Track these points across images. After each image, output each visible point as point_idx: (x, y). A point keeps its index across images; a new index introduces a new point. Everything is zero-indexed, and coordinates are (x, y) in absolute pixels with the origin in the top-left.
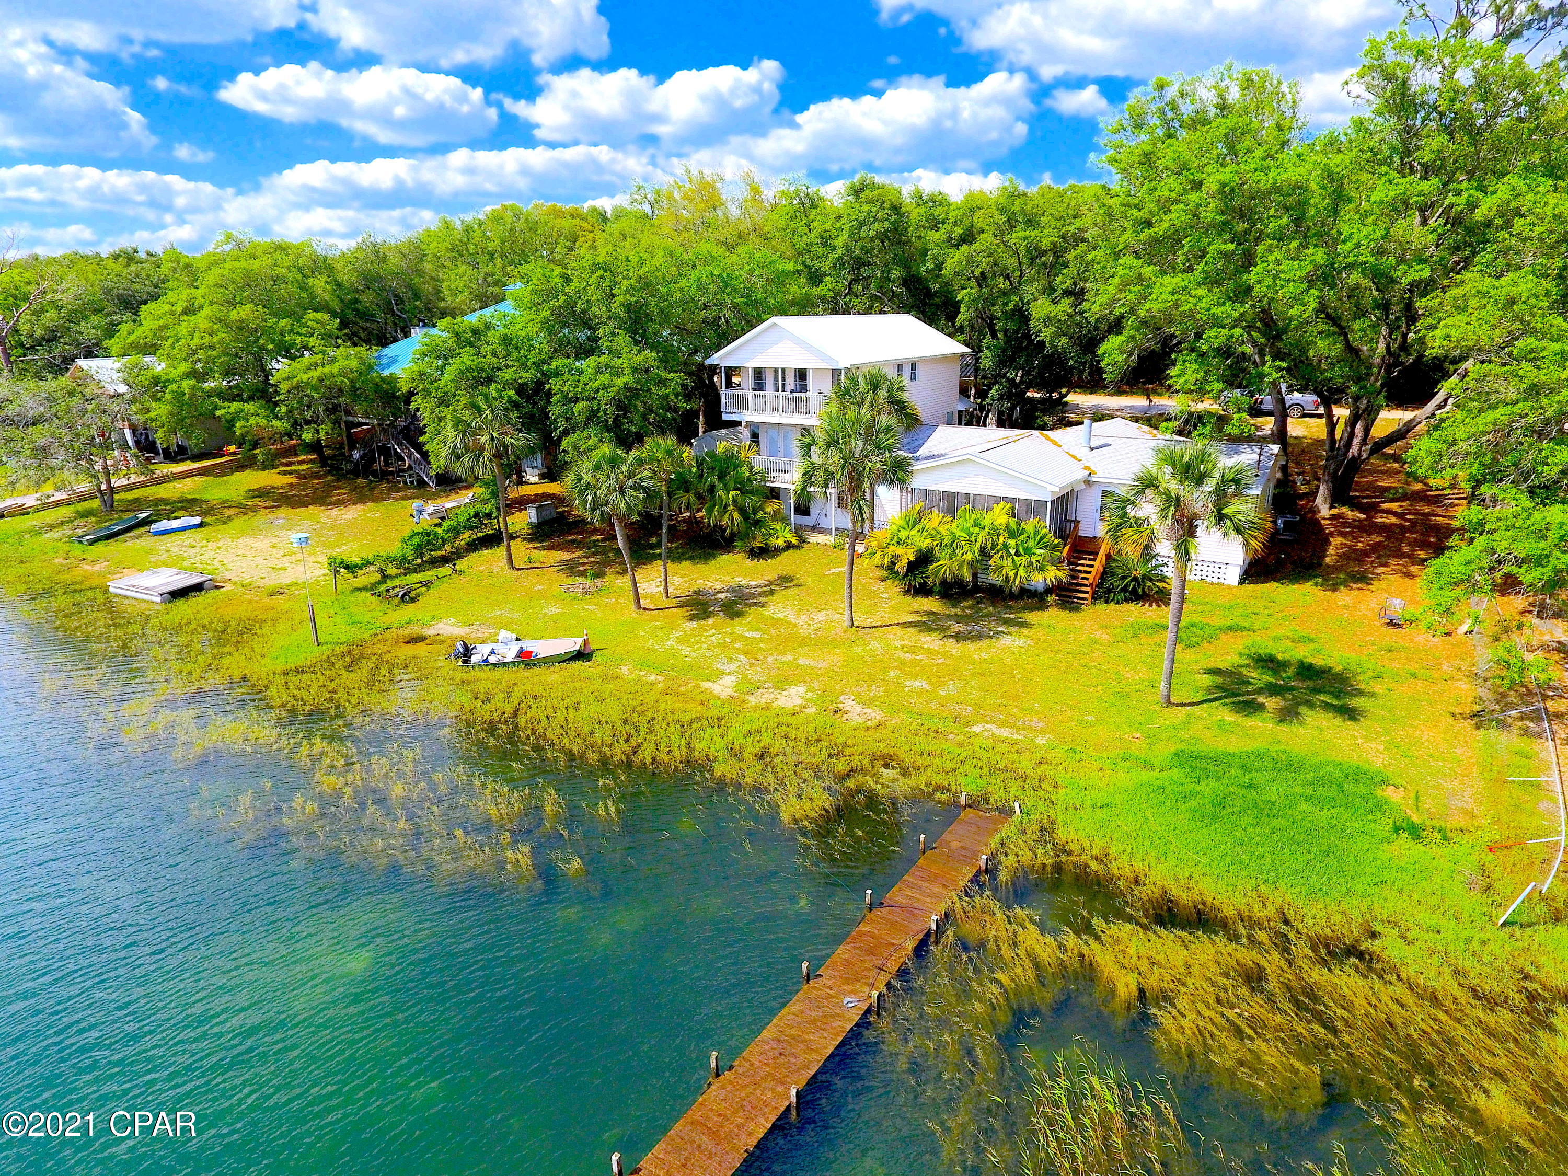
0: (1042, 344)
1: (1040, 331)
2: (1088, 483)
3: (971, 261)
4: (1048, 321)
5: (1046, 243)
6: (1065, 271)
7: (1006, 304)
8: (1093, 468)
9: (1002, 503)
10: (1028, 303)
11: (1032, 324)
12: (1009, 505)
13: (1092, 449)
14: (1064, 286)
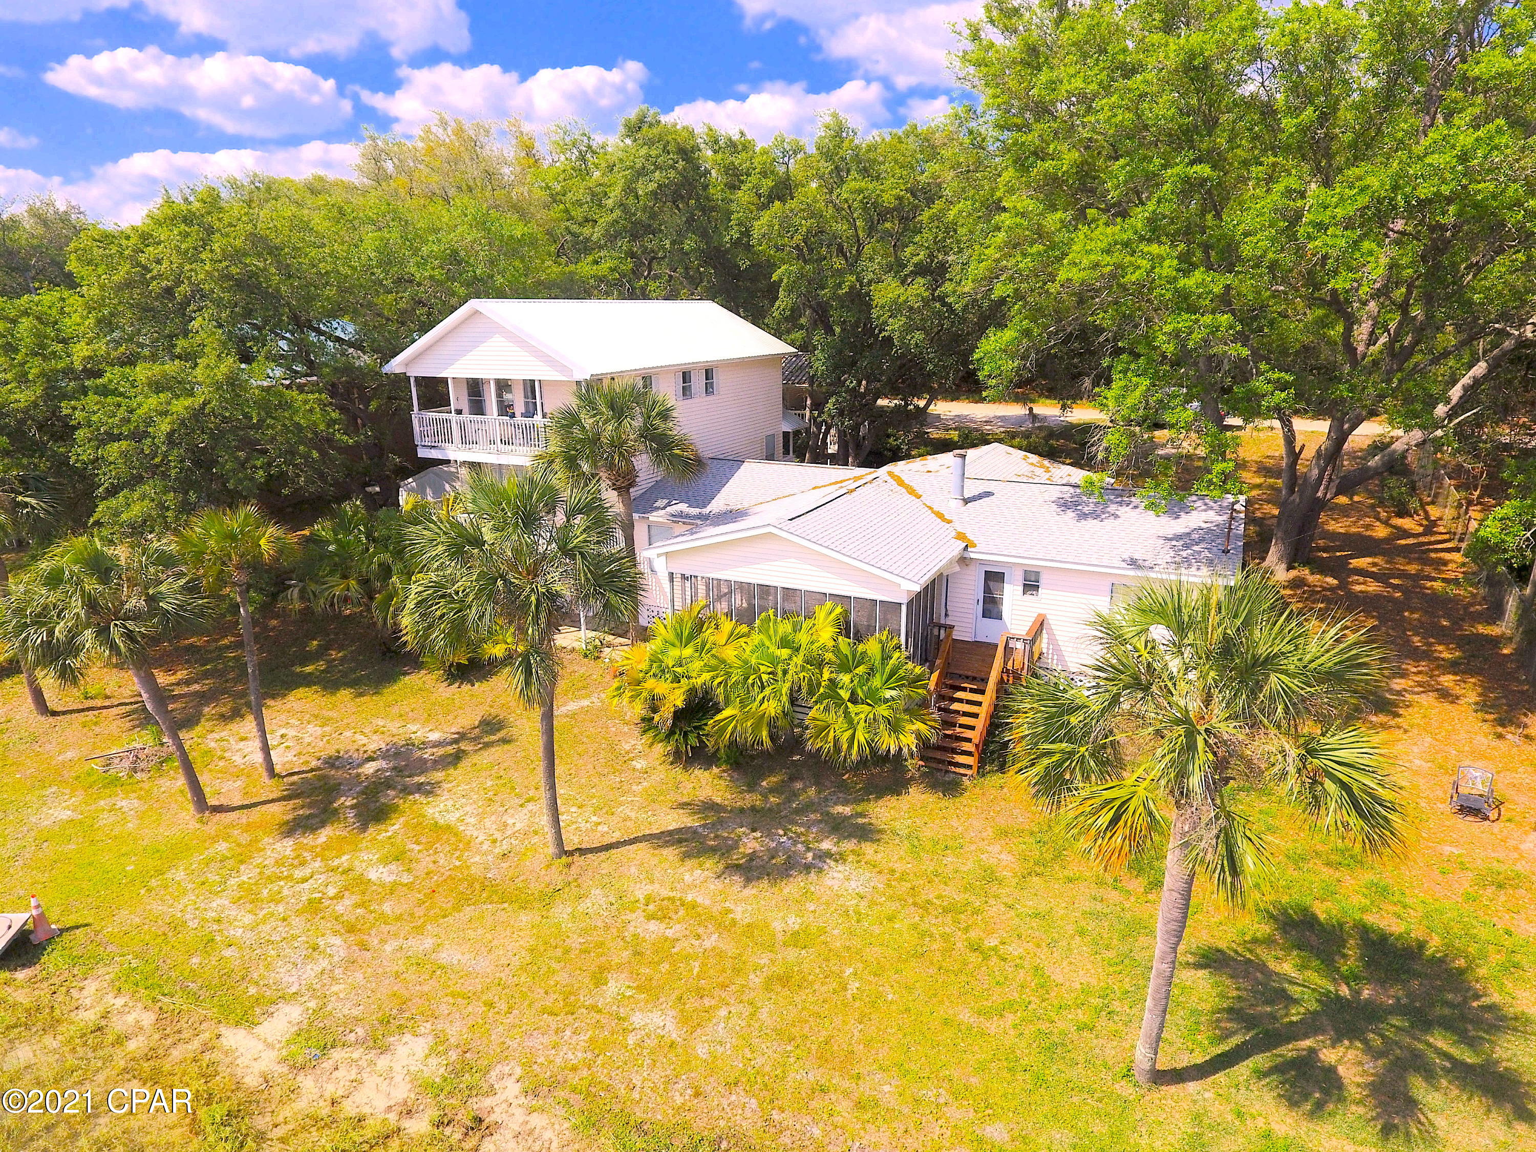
0: (889, 339)
1: (885, 323)
2: (963, 560)
3: (787, 226)
4: (896, 309)
5: (888, 199)
6: (917, 239)
7: (840, 286)
8: (971, 537)
9: (829, 604)
10: (870, 283)
11: (875, 313)
12: (839, 610)
13: (966, 501)
14: (916, 260)
